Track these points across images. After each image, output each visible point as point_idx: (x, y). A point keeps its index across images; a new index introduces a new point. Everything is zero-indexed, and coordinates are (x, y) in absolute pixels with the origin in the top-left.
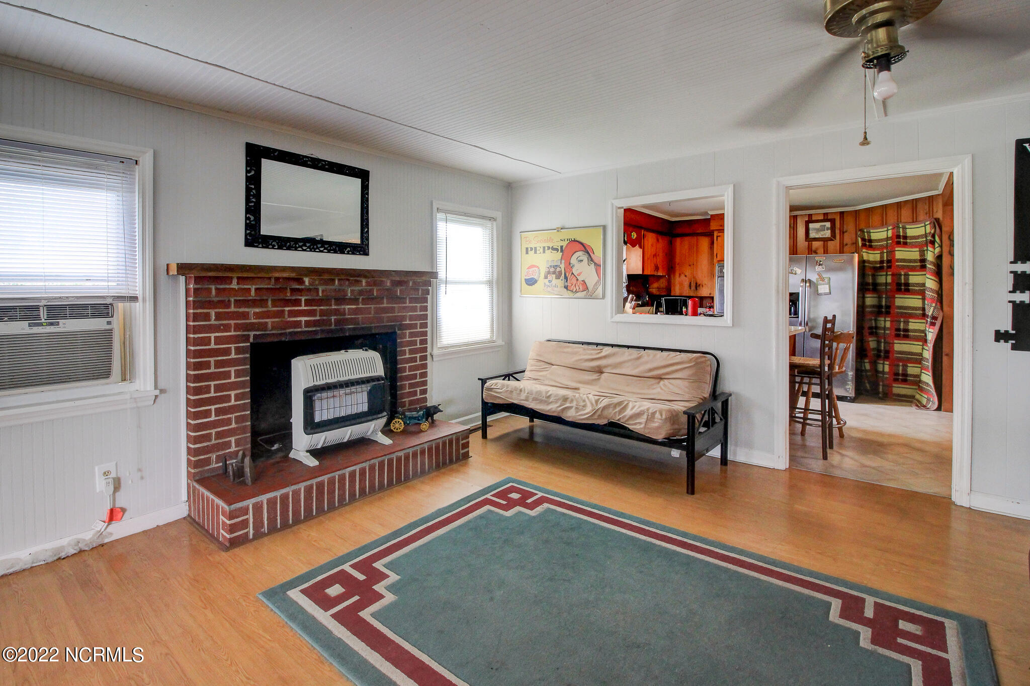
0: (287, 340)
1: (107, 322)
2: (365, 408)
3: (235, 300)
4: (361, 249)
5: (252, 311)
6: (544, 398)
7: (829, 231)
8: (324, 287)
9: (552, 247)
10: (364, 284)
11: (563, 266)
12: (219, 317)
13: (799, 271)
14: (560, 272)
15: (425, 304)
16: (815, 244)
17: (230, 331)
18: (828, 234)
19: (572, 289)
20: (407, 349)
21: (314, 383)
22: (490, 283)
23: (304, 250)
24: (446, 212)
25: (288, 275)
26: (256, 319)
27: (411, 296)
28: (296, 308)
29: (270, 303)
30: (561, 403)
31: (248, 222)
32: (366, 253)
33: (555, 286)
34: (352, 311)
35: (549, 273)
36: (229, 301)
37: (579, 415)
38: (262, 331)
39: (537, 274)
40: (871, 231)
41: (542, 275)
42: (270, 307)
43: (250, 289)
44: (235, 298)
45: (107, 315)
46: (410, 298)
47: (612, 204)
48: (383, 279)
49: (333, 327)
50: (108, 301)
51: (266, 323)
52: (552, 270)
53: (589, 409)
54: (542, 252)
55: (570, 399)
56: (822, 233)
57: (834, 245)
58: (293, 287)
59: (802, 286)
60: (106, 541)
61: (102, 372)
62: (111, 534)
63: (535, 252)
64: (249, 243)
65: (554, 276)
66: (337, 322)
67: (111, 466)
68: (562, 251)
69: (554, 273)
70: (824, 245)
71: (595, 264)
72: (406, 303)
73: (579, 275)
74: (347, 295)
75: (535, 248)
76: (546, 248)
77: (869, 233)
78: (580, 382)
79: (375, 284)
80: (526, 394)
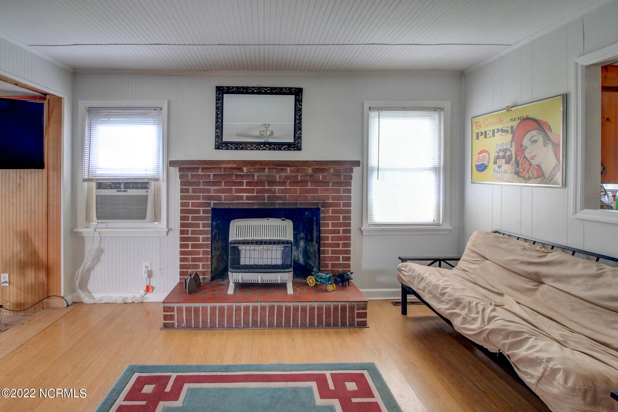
0: (234, 208)
1: (146, 191)
2: (279, 262)
3: (203, 181)
4: (295, 146)
5: (213, 188)
6: (438, 295)
8: (258, 174)
9: (502, 129)
10: (289, 171)
11: (513, 149)
12: (194, 191)
14: (510, 156)
15: (349, 188)
17: (200, 200)
19: (523, 175)
20: (330, 222)
21: (236, 238)
22: (436, 170)
23: (252, 149)
24: (380, 109)
25: (231, 166)
26: (215, 193)
27: (334, 181)
28: (240, 187)
29: (223, 184)
30: (452, 306)
31: (217, 134)
32: (299, 149)
33: (505, 172)
34: (283, 191)
35: (498, 157)
36: (199, 182)
37: (464, 328)
38: (218, 201)
39: (487, 159)
41: (492, 161)
42: (223, 187)
43: (210, 175)
44: (203, 180)
45: (146, 188)
46: (333, 182)
47: (576, 64)
48: (305, 168)
49: (266, 201)
50: (146, 181)
51: (221, 196)
52: (501, 154)
53: (476, 325)
54: (491, 136)
55: (462, 305)
58: (236, 174)
60: (145, 301)
61: (142, 216)
62: (147, 298)
63: (486, 137)
64: (217, 147)
65: (503, 161)
66: (269, 198)
67: (148, 264)
68: (513, 132)
69: (504, 157)
71: (553, 143)
72: (329, 186)
73: (533, 158)
74: (276, 180)
75: (486, 132)
76: (496, 131)
78: (511, 287)
79: (298, 171)
80: (424, 284)
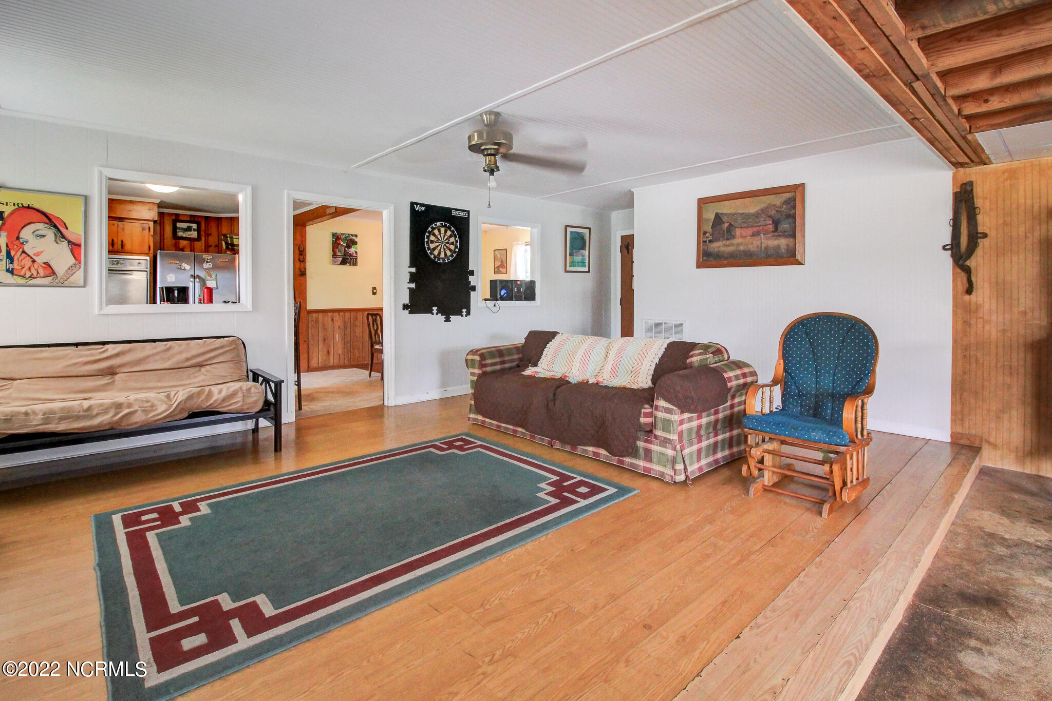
7: (196, 233)
13: (187, 267)
16: (183, 243)
18: (194, 234)
19: (21, 274)
40: (234, 237)
47: (101, 173)
56: (189, 233)
57: (200, 245)
59: (192, 282)
70: (191, 244)
71: (69, 242)
73: (37, 255)
77: (232, 238)
